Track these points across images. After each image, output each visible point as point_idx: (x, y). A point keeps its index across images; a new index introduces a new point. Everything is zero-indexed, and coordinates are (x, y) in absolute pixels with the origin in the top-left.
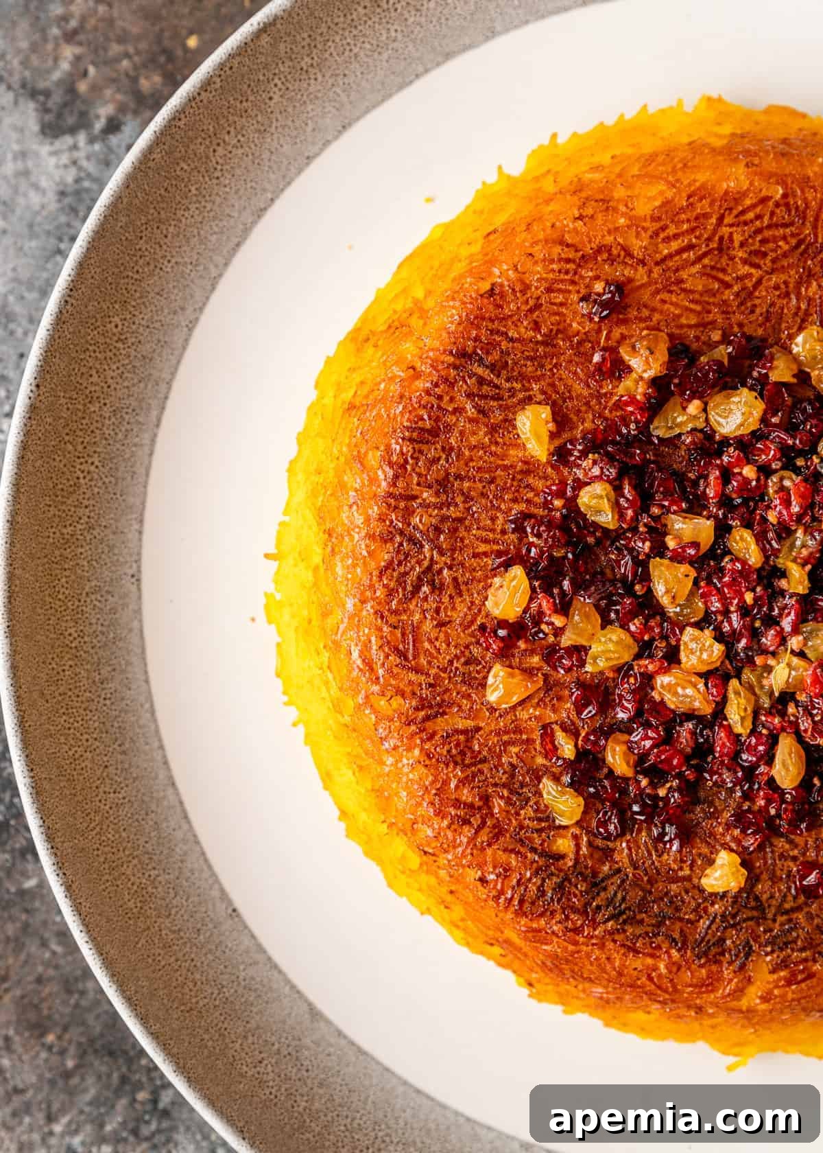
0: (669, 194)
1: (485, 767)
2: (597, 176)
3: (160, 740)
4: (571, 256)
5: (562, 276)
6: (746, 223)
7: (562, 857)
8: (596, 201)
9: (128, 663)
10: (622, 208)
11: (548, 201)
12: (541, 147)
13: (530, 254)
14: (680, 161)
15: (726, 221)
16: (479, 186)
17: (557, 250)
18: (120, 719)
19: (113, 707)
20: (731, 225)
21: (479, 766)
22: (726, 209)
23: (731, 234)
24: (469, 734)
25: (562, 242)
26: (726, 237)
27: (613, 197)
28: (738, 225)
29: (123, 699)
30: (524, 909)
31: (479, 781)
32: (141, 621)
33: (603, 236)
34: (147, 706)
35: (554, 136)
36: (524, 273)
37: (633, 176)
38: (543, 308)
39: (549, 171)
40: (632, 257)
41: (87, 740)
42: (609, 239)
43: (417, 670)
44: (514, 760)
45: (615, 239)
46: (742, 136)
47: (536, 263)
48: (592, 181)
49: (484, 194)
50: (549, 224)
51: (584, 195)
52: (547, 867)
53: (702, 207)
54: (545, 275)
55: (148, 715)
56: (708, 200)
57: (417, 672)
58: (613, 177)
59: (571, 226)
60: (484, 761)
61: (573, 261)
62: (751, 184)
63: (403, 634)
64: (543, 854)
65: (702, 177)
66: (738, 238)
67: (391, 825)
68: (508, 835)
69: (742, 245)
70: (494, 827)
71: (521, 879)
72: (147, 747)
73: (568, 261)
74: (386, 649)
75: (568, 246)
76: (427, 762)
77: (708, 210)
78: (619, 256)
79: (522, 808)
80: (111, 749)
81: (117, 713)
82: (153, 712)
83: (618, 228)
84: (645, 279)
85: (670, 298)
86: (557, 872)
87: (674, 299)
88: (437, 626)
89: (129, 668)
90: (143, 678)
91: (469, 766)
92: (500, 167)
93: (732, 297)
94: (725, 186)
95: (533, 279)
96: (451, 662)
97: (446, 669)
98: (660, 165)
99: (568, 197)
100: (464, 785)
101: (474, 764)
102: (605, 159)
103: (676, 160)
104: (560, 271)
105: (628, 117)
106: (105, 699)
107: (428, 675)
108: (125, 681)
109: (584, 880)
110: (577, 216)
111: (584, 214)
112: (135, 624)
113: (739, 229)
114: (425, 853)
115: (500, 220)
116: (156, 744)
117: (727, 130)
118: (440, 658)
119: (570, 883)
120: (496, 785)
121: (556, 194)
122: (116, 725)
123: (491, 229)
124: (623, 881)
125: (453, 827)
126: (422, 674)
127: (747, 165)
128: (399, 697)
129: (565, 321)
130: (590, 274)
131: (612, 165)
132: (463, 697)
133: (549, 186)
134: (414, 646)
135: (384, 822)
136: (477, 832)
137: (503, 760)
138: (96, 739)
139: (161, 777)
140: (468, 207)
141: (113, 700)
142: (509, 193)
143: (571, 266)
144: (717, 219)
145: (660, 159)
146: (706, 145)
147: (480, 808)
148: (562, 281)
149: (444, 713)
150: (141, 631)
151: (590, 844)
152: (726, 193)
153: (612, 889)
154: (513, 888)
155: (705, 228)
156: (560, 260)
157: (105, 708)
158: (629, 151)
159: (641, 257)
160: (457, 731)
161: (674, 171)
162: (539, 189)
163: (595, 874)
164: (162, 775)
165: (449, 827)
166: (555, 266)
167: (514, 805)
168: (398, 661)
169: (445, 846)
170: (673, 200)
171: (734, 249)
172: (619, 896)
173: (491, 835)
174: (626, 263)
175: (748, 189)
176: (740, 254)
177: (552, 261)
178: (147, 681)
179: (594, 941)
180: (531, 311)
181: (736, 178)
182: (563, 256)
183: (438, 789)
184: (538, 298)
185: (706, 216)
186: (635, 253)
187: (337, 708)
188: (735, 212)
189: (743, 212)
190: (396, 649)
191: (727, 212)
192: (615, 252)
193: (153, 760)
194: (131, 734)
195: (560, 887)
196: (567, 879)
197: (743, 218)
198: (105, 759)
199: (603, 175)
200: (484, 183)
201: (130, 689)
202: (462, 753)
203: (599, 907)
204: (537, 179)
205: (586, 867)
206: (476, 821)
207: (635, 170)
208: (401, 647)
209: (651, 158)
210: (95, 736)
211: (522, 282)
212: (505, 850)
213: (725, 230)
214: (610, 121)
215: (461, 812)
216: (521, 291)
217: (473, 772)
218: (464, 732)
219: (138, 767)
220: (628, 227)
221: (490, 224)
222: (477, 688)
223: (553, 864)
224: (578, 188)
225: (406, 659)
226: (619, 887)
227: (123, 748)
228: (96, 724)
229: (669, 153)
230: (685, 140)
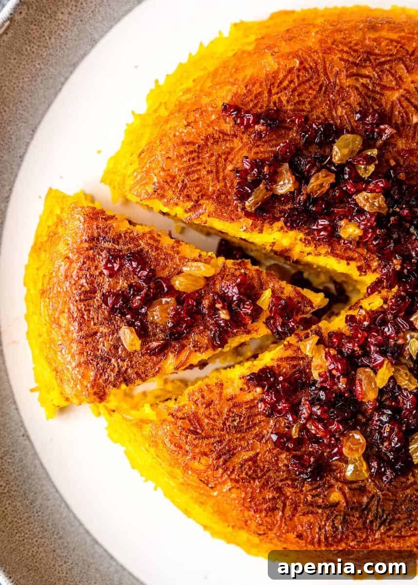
0: (234, 89)
1: (271, 474)
2: (189, 96)
3: (79, 521)
4: (192, 149)
5: (192, 163)
6: (285, 88)
7: (338, 503)
8: (194, 111)
9: (42, 486)
10: (210, 109)
11: (167, 121)
12: (151, 91)
13: (168, 157)
14: (233, 67)
15: (273, 92)
16: (125, 127)
17: (182, 150)
18: (51, 520)
19: (44, 515)
20: (277, 93)
21: (268, 475)
22: (270, 85)
23: (279, 98)
24: (253, 459)
25: (183, 143)
26: (277, 101)
27: (202, 105)
28: (281, 92)
29: (47, 507)
30: (330, 542)
31: (271, 483)
32: (39, 459)
33: (206, 130)
34: (63, 505)
35: (157, 81)
36: (169, 170)
37: (209, 88)
38: (188, 186)
39: (161, 104)
40: (228, 135)
41: (37, 541)
42: (210, 130)
43: (208, 437)
44: (286, 462)
45: (214, 129)
46: (263, 38)
47: (173, 161)
48: (187, 100)
49: (130, 131)
50: (171, 136)
51: (185, 110)
52: (332, 513)
53: (256, 89)
54: (181, 166)
55: (66, 510)
56: (258, 84)
57: (208, 438)
58: (198, 93)
59: (185, 131)
60: (269, 470)
61: (195, 151)
62: (279, 64)
63: (190, 421)
64: (326, 507)
65: (249, 72)
66: (284, 99)
67: (233, 527)
68: (301, 505)
69: (288, 101)
70: (292, 504)
71: (320, 526)
72: (73, 529)
73: (191, 152)
74: (184, 433)
75: (188, 143)
76: (238, 485)
77: (260, 90)
78: (219, 137)
79: (302, 487)
80: (53, 539)
81: (47, 517)
82: (67, 506)
83: (212, 121)
84: (241, 145)
85: (260, 150)
86: (338, 513)
87: (262, 149)
88: (206, 407)
89: (44, 488)
90: (54, 490)
91: (261, 477)
92: (133, 113)
93: (295, 135)
94: (264, 72)
95: (175, 171)
96: (224, 424)
97: (223, 428)
98: (221, 75)
99: (177, 115)
100: (264, 489)
101: (264, 475)
102: (190, 84)
103: (230, 67)
104: (189, 160)
105: (194, 54)
106: (37, 513)
107: (215, 437)
108: (45, 497)
109: (356, 510)
110: (186, 124)
111: (190, 121)
112: (36, 462)
113: (283, 93)
114: (260, 535)
115: (143, 143)
116: (78, 524)
117: (253, 38)
118: (217, 424)
119: (349, 515)
120: (281, 481)
121: (169, 115)
122: (50, 524)
123: (140, 150)
124: (378, 502)
125: (268, 515)
126: (211, 438)
127: (272, 55)
128: (204, 457)
129: (204, 188)
130: (208, 155)
131: (195, 86)
132: (240, 440)
133: (164, 112)
134: (199, 424)
135: (229, 526)
136: (283, 511)
137: (280, 465)
138: (41, 538)
139: (88, 541)
140: (123, 142)
141: (42, 511)
142: (144, 126)
143: (195, 155)
144: (268, 93)
145: (221, 71)
146: (244, 52)
147: (278, 497)
148: (193, 165)
149: (234, 454)
150: (41, 464)
151: (350, 489)
152: (267, 75)
153: (374, 508)
154: (318, 533)
155: (263, 101)
156: (187, 154)
157: (39, 518)
158: (201, 73)
159: (232, 133)
160: (246, 461)
161: (231, 76)
162: (160, 116)
163: (360, 504)
164: (88, 540)
165: (266, 516)
166: (185, 159)
167: (296, 487)
168: (194, 437)
169: (269, 527)
170: (237, 92)
171: (285, 106)
172: (380, 510)
173: (292, 509)
174: (225, 140)
175: (279, 68)
176: (289, 108)
177: (182, 156)
178: (57, 491)
179: (377, 542)
180: (182, 190)
181: (270, 64)
182: (188, 151)
183: (250, 498)
184: (183, 181)
185: (260, 94)
186: (229, 132)
187: (173, 476)
188: (276, 85)
189: (281, 83)
190: (189, 430)
191: (272, 86)
192: (217, 136)
193: (79, 534)
194: (60, 526)
195: (344, 522)
196: (346, 514)
197: (282, 86)
198: (52, 546)
199: (192, 94)
200: (127, 125)
201: (49, 500)
202: (255, 471)
203: (372, 522)
204: (156, 111)
205: (354, 503)
206: (280, 505)
207: (209, 84)
208: (192, 428)
209: (215, 73)
210: (40, 536)
211: (170, 176)
212: (304, 515)
213: (275, 98)
214: (185, 60)
215: (269, 504)
216: (171, 181)
217: (265, 479)
218: (250, 459)
219: (72, 542)
220: (218, 118)
221: (139, 148)
222: (246, 431)
223: (335, 510)
224: (180, 107)
225: (198, 433)
226: (377, 506)
227: (59, 535)
228: (38, 529)
229: (225, 65)
230: (231, 54)
